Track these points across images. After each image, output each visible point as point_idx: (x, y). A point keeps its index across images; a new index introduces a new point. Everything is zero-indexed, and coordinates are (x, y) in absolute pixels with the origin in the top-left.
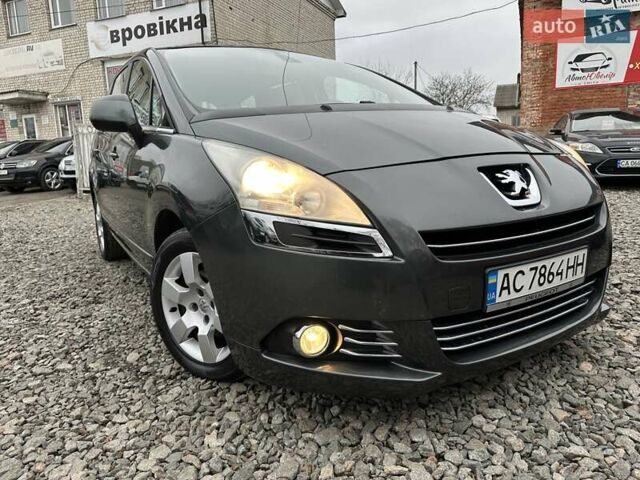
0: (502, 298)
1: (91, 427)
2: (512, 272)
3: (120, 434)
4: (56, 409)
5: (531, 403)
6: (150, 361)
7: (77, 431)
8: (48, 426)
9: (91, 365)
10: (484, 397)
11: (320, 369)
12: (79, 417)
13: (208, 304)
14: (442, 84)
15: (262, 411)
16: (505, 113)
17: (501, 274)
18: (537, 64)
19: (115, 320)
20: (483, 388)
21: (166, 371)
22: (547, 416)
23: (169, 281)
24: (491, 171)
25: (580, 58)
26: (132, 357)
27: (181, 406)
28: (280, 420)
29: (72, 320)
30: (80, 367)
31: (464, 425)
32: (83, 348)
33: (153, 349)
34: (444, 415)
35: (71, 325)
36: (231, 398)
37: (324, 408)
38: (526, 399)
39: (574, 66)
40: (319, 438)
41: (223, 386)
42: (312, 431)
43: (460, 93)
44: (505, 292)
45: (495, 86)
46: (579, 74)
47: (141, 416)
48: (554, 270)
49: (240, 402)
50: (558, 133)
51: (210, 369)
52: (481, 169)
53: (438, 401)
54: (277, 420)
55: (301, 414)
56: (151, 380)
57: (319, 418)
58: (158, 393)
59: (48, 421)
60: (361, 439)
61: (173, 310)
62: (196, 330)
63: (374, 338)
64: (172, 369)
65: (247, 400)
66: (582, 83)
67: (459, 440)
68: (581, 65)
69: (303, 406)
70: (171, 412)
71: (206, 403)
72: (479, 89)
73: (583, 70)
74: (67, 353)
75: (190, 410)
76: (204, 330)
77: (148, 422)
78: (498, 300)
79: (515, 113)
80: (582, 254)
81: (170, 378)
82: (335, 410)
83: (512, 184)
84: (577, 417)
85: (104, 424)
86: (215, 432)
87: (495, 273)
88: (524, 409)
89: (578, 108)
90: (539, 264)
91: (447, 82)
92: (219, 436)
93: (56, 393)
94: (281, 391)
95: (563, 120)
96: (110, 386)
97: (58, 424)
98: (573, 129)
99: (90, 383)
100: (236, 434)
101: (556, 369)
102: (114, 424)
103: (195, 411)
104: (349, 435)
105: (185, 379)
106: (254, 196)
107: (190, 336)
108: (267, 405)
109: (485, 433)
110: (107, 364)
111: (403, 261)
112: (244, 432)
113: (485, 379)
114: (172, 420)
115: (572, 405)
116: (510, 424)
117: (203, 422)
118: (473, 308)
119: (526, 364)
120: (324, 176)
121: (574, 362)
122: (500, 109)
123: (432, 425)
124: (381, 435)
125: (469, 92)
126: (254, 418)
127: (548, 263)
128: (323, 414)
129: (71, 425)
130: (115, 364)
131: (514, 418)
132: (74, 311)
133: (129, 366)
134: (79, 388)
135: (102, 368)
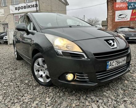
0: (110, 67)
1: (20, 97)
2: (112, 62)
3: (27, 98)
4: (11, 93)
5: (115, 90)
6: (31, 82)
7: (16, 98)
8: (10, 97)
9: (17, 84)
10: (105, 89)
11: (71, 83)
12: (17, 95)
13: (45, 69)
14: (90, 20)
15: (58, 93)
16: (104, 27)
17: (110, 62)
18: (111, 16)
19: (21, 73)
20: (105, 87)
21: (35, 84)
22: (119, 92)
23: (36, 64)
24: (107, 41)
25: (120, 15)
26: (27, 82)
27: (39, 92)
28: (62, 95)
29: (11, 73)
30: (15, 84)
31: (102, 95)
32: (15, 80)
33: (31, 80)
34: (97, 93)
35: (12, 75)
36: (50, 90)
37: (71, 92)
38: (114, 89)
39: (119, 17)
40: (71, 98)
41: (48, 87)
42: (69, 97)
43: (94, 22)
44: (110, 66)
45: (101, 21)
46: (120, 19)
47: (31, 94)
48: (120, 61)
49: (52, 91)
50: (116, 31)
51: (45, 84)
52: (105, 40)
53: (96, 90)
54: (61, 94)
55: (67, 93)
56: (31, 86)
57: (70, 94)
58: (34, 89)
59: (10, 96)
60: (80, 98)
61: (36, 71)
62: (42, 75)
63: (83, 76)
64: (36, 84)
65: (54, 90)
66: (121, 21)
67: (101, 98)
68: (120, 17)
69: (67, 91)
70: (37, 93)
71: (45, 91)
72: (98, 21)
73: (121, 18)
74: (11, 81)
75: (42, 93)
76: (44, 75)
77: (32, 96)
78: (109, 68)
79: (106, 27)
80: (125, 58)
81: (36, 86)
82: (74, 92)
83: (111, 43)
84: (125, 92)
85: (22, 96)
86: (48, 97)
87: (108, 62)
88: (114, 91)
89: (120, 26)
90: (117, 60)
91: (91, 20)
92: (49, 98)
93: (11, 90)
94: (61, 88)
95: (117, 29)
96: (23, 88)
97: (12, 97)
98: (119, 31)
99: (18, 87)
100: (53, 98)
101: (120, 82)
102: (25, 96)
103: (43, 93)
104: (78, 97)
105: (40, 86)
106: (57, 46)
107: (40, 77)
108: (58, 91)
109: (106, 96)
110: (21, 83)
111: (90, 60)
112: (54, 97)
113: (105, 85)
114: (38, 95)
115: (124, 90)
116: (111, 94)
117: (45, 95)
118: (104, 70)
119: (113, 81)
120: (72, 41)
121: (123, 81)
122: (103, 26)
123: (95, 95)
124: (84, 97)
125: (96, 22)
126: (56, 94)
127: (119, 60)
128: (71, 93)
129: (15, 97)
130: (23, 83)
131: (112, 93)
132: (11, 72)
133: (26, 84)
134: (15, 89)
135: (20, 84)
